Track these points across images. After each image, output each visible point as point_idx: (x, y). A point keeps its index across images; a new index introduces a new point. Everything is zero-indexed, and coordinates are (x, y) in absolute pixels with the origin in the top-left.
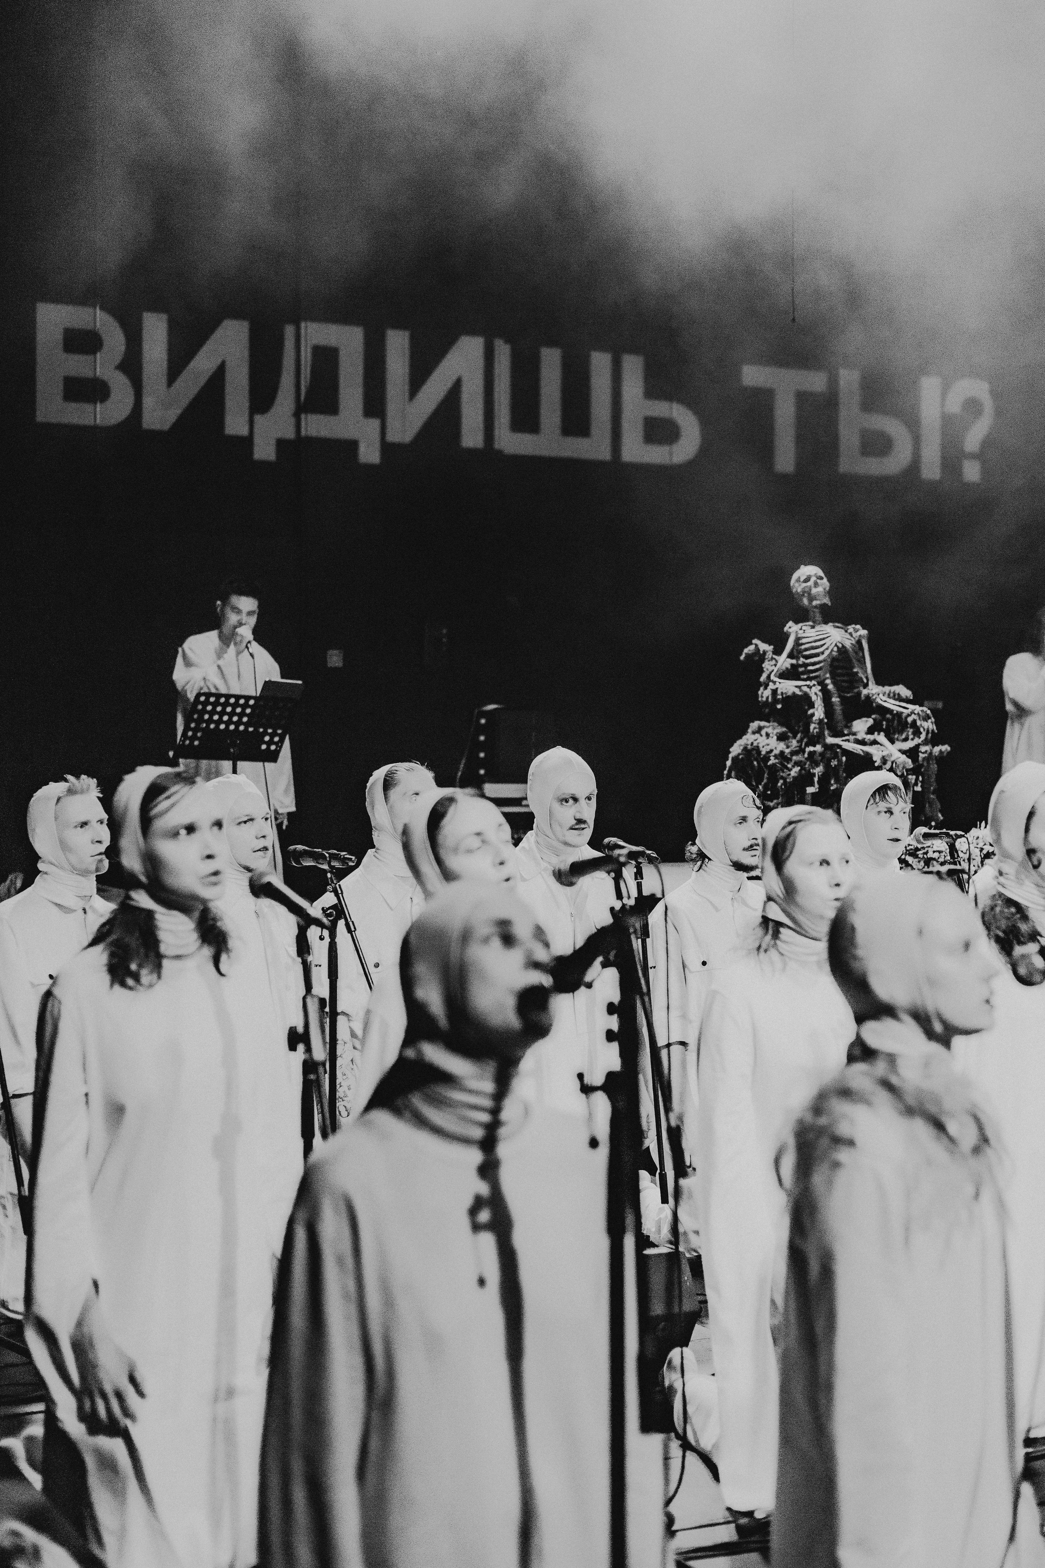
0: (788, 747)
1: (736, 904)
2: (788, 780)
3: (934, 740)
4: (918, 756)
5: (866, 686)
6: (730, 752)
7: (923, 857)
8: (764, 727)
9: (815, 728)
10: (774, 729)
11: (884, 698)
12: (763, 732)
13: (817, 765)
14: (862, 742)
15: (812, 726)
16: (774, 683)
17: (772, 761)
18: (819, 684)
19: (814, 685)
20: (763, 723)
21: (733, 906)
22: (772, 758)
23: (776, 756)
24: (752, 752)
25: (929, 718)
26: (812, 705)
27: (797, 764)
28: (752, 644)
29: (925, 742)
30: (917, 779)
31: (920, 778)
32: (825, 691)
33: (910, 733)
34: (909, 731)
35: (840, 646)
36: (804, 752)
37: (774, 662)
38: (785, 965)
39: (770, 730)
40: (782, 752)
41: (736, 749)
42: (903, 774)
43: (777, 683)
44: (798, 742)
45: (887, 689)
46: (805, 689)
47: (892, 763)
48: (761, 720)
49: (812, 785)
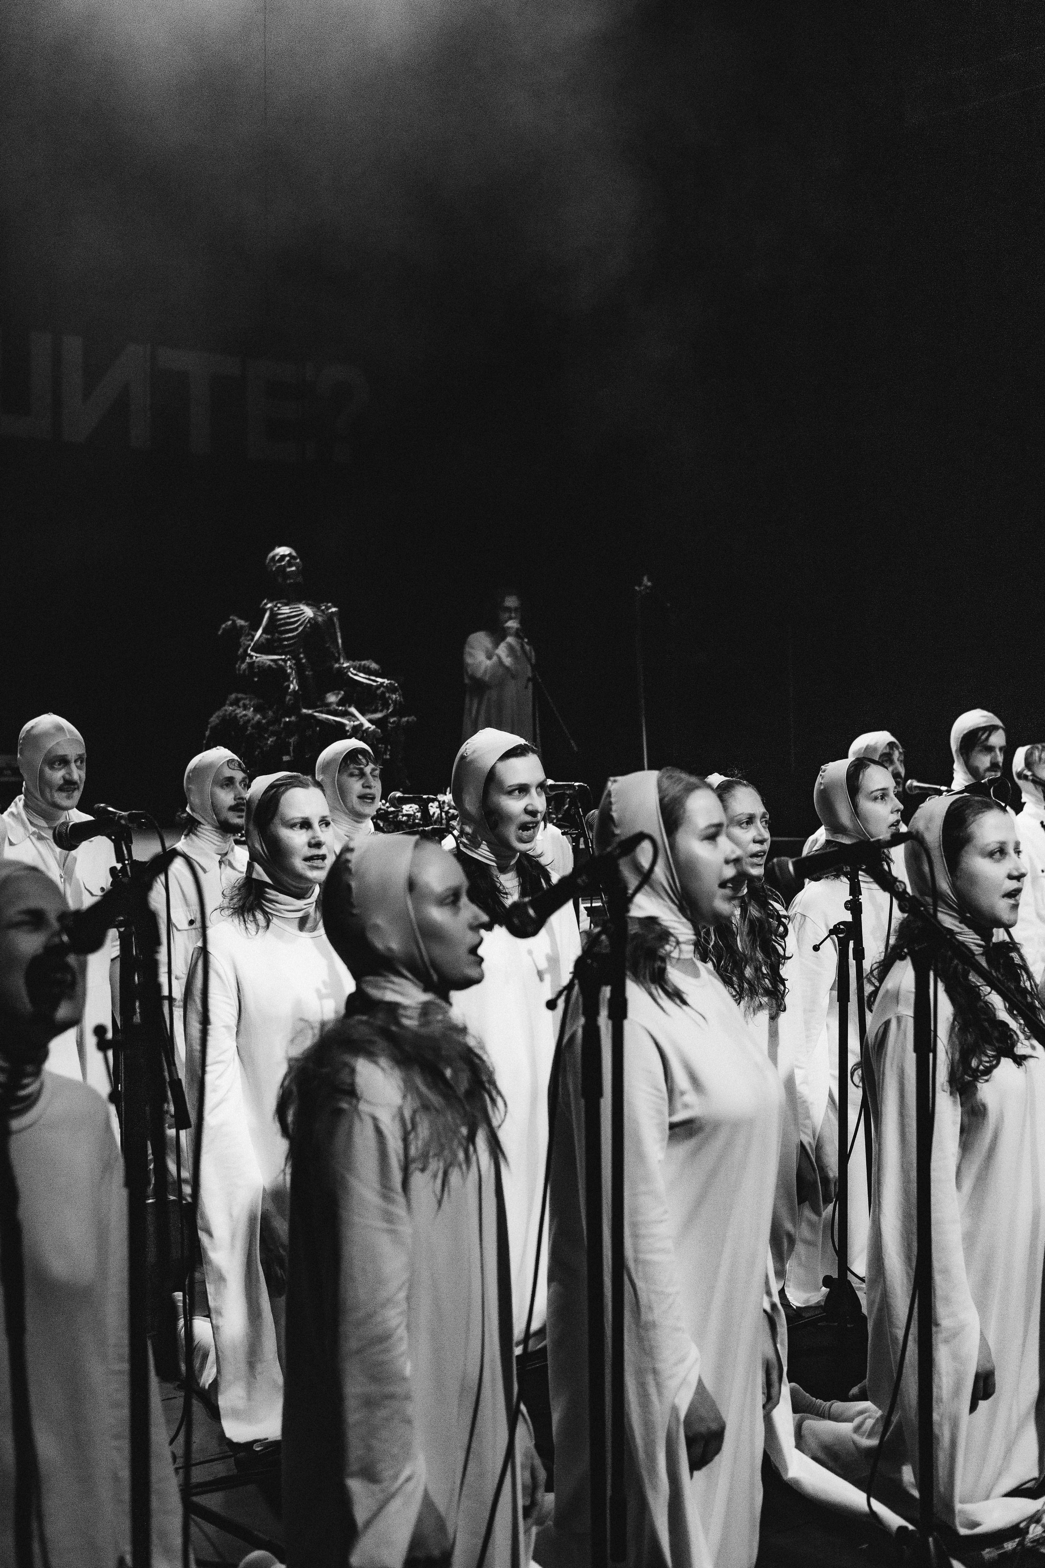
0: (264, 718)
1: (223, 865)
2: (265, 749)
3: (399, 711)
4: (388, 726)
5: (337, 660)
6: (208, 723)
7: (393, 820)
8: (242, 699)
9: (290, 700)
10: (250, 701)
11: (355, 672)
12: (241, 704)
13: (293, 735)
14: (335, 713)
15: (288, 698)
16: (251, 657)
17: (250, 730)
18: (294, 658)
19: (289, 659)
20: (240, 695)
21: (220, 868)
22: (249, 728)
23: (253, 727)
24: (231, 721)
25: (397, 691)
26: (287, 677)
27: (272, 734)
28: (229, 620)
29: (392, 714)
30: (386, 748)
31: (389, 747)
32: (298, 664)
33: (379, 705)
34: (378, 703)
35: (313, 622)
36: (279, 722)
37: (250, 637)
38: (268, 922)
39: (247, 702)
40: (259, 722)
41: (214, 719)
42: (373, 743)
43: (254, 658)
44: (274, 713)
45: (357, 663)
46: (281, 662)
47: (363, 733)
48: (238, 692)
49: (288, 754)
